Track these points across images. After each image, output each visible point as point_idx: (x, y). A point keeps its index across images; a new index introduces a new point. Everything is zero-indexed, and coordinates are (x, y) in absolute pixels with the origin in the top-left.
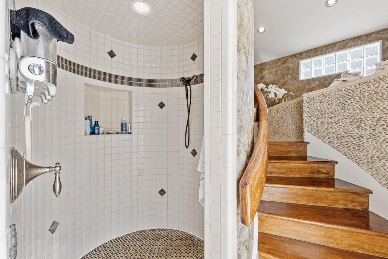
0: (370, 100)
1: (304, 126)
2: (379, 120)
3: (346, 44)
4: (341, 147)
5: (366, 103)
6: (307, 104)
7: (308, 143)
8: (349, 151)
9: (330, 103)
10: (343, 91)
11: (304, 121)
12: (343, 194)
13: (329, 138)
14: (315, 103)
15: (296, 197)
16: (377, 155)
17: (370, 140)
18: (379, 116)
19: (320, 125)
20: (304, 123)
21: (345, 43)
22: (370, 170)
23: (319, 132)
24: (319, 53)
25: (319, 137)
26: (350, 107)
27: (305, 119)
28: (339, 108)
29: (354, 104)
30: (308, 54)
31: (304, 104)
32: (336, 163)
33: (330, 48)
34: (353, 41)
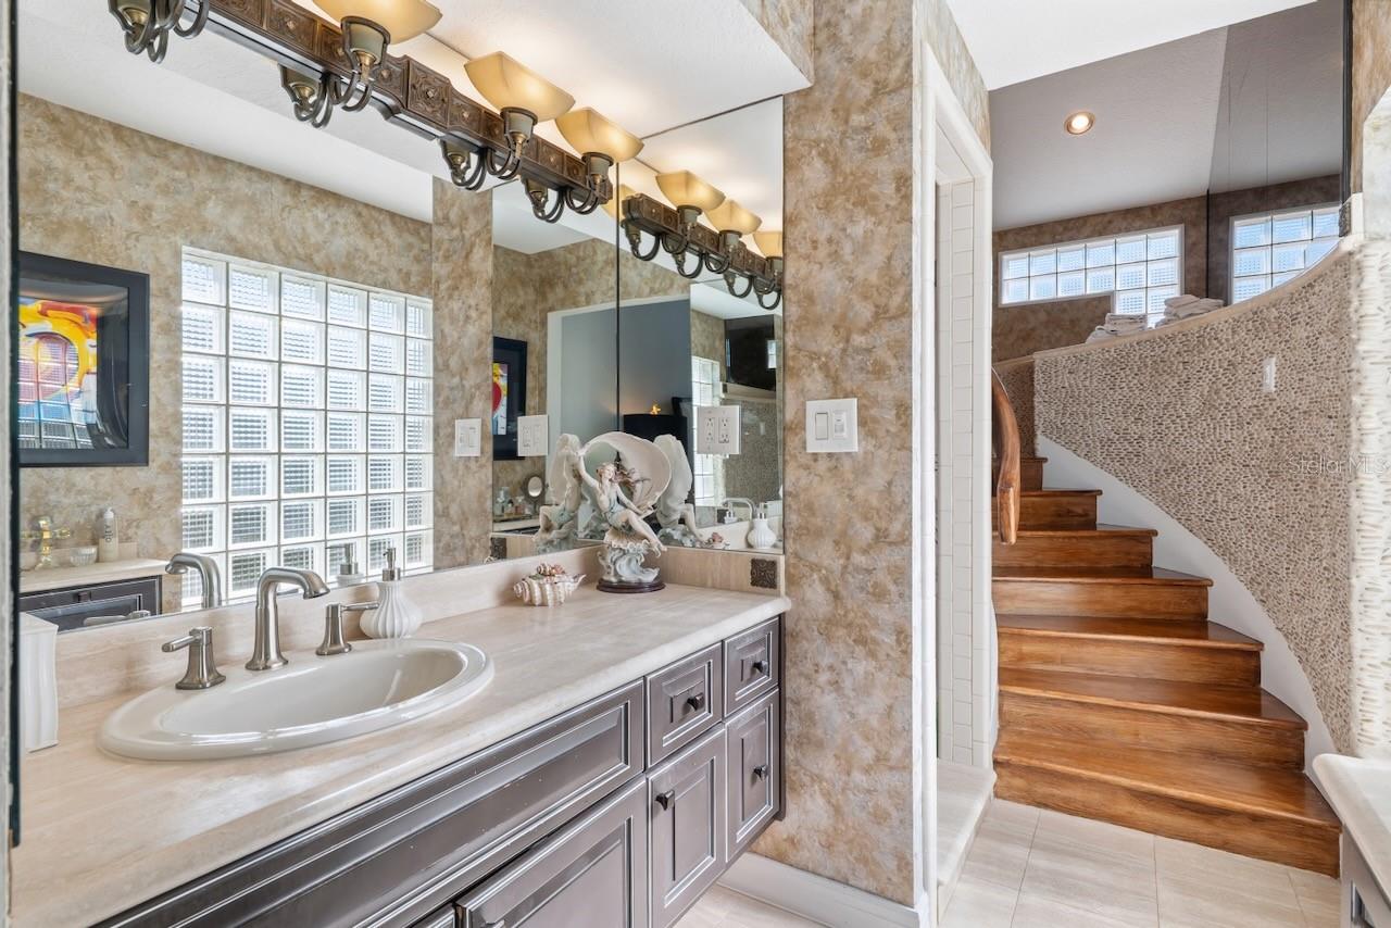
0: (1154, 373)
1: (1036, 422)
2: (1166, 407)
3: (1110, 222)
4: (1109, 461)
5: (1148, 378)
6: (1041, 375)
7: (1045, 460)
8: (1122, 467)
9: (1088, 375)
10: (1112, 353)
11: (1036, 412)
12: (1114, 541)
13: (1087, 445)
14: (1059, 373)
15: (1036, 554)
16: (1164, 467)
17: (1153, 443)
18: (1167, 400)
19: (1069, 421)
20: (1036, 418)
21: (1106, 219)
22: (1154, 495)
23: (1068, 434)
24: (1047, 237)
25: (1068, 445)
26: (1124, 384)
27: (1039, 407)
28: (1105, 386)
29: (1130, 378)
30: (1019, 238)
31: (1035, 376)
32: (1100, 492)
33: (1072, 229)
34: (1125, 218)
